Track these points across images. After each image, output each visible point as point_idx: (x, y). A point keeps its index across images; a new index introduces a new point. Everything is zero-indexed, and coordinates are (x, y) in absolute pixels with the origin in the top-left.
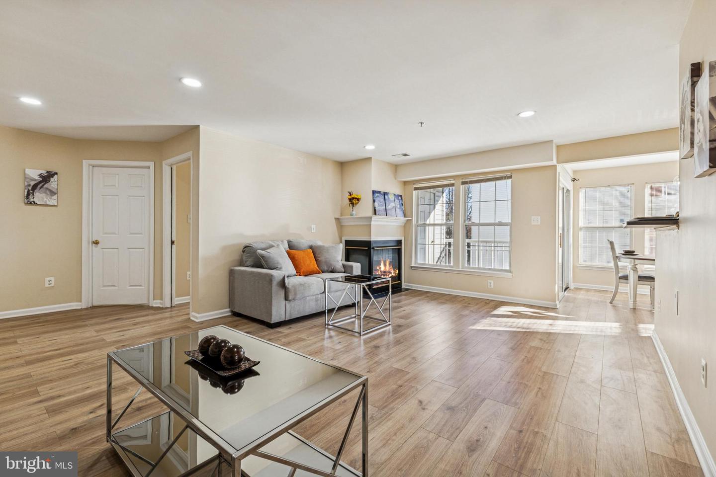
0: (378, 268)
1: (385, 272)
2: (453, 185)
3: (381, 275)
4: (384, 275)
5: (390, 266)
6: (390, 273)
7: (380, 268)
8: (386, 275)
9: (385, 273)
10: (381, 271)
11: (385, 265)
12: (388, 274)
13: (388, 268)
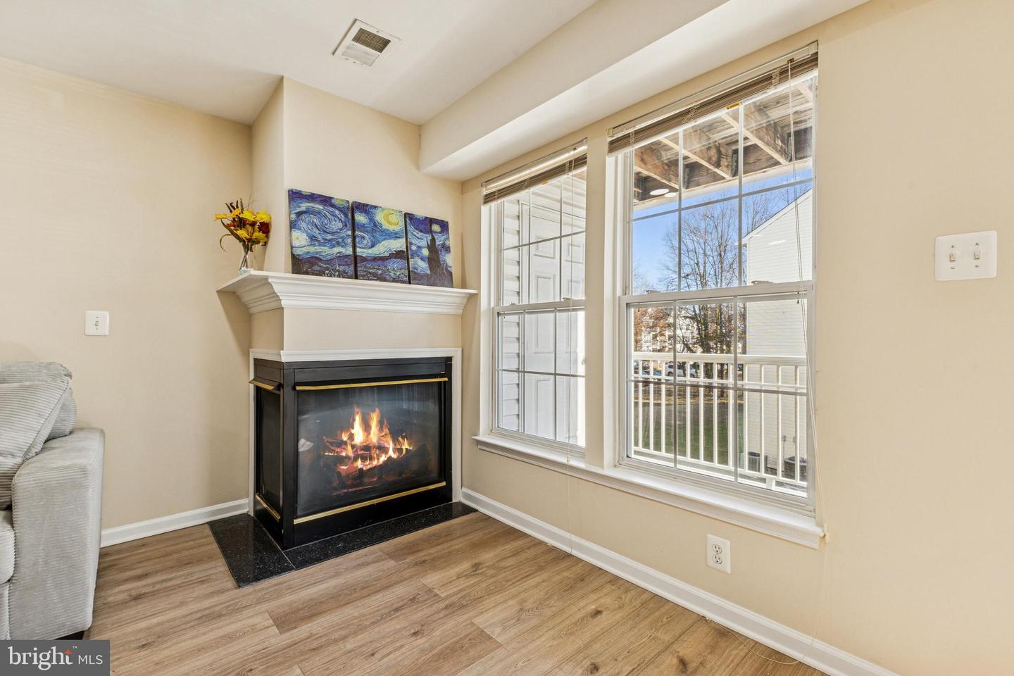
0: (345, 438)
1: (367, 448)
2: (580, 161)
3: (355, 459)
4: (364, 459)
5: (381, 429)
6: (383, 449)
7: (351, 437)
8: (371, 459)
9: (366, 451)
10: (353, 447)
11: (367, 427)
12: (374, 453)
13: (374, 437)
